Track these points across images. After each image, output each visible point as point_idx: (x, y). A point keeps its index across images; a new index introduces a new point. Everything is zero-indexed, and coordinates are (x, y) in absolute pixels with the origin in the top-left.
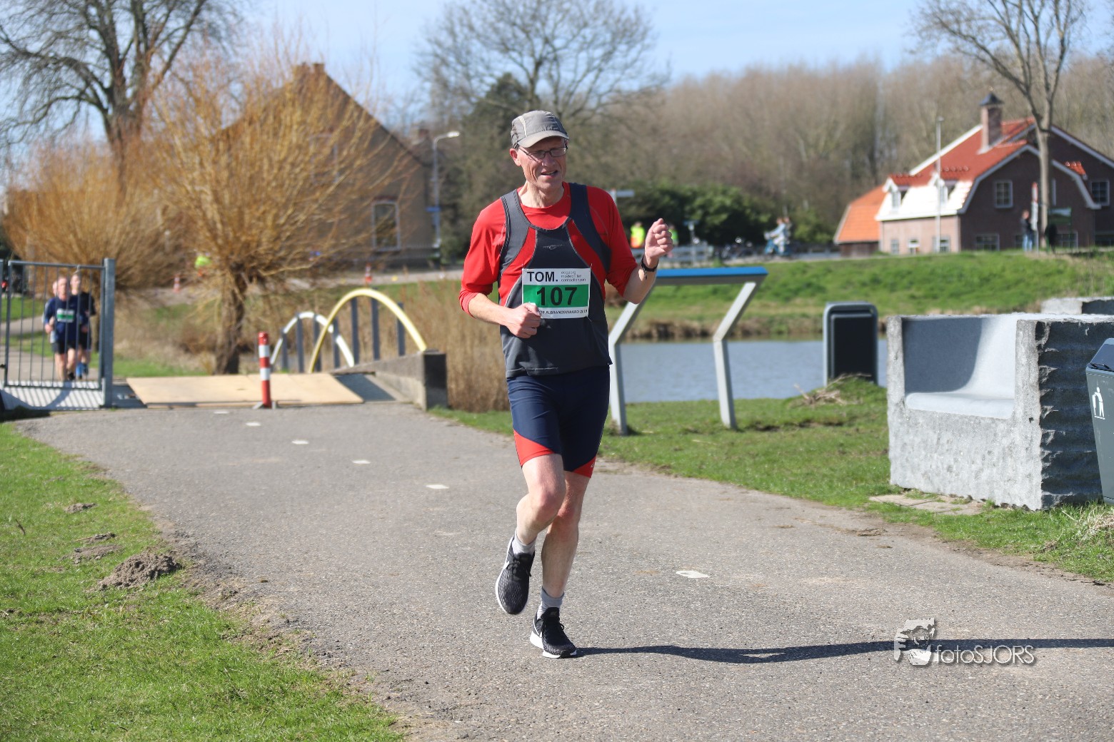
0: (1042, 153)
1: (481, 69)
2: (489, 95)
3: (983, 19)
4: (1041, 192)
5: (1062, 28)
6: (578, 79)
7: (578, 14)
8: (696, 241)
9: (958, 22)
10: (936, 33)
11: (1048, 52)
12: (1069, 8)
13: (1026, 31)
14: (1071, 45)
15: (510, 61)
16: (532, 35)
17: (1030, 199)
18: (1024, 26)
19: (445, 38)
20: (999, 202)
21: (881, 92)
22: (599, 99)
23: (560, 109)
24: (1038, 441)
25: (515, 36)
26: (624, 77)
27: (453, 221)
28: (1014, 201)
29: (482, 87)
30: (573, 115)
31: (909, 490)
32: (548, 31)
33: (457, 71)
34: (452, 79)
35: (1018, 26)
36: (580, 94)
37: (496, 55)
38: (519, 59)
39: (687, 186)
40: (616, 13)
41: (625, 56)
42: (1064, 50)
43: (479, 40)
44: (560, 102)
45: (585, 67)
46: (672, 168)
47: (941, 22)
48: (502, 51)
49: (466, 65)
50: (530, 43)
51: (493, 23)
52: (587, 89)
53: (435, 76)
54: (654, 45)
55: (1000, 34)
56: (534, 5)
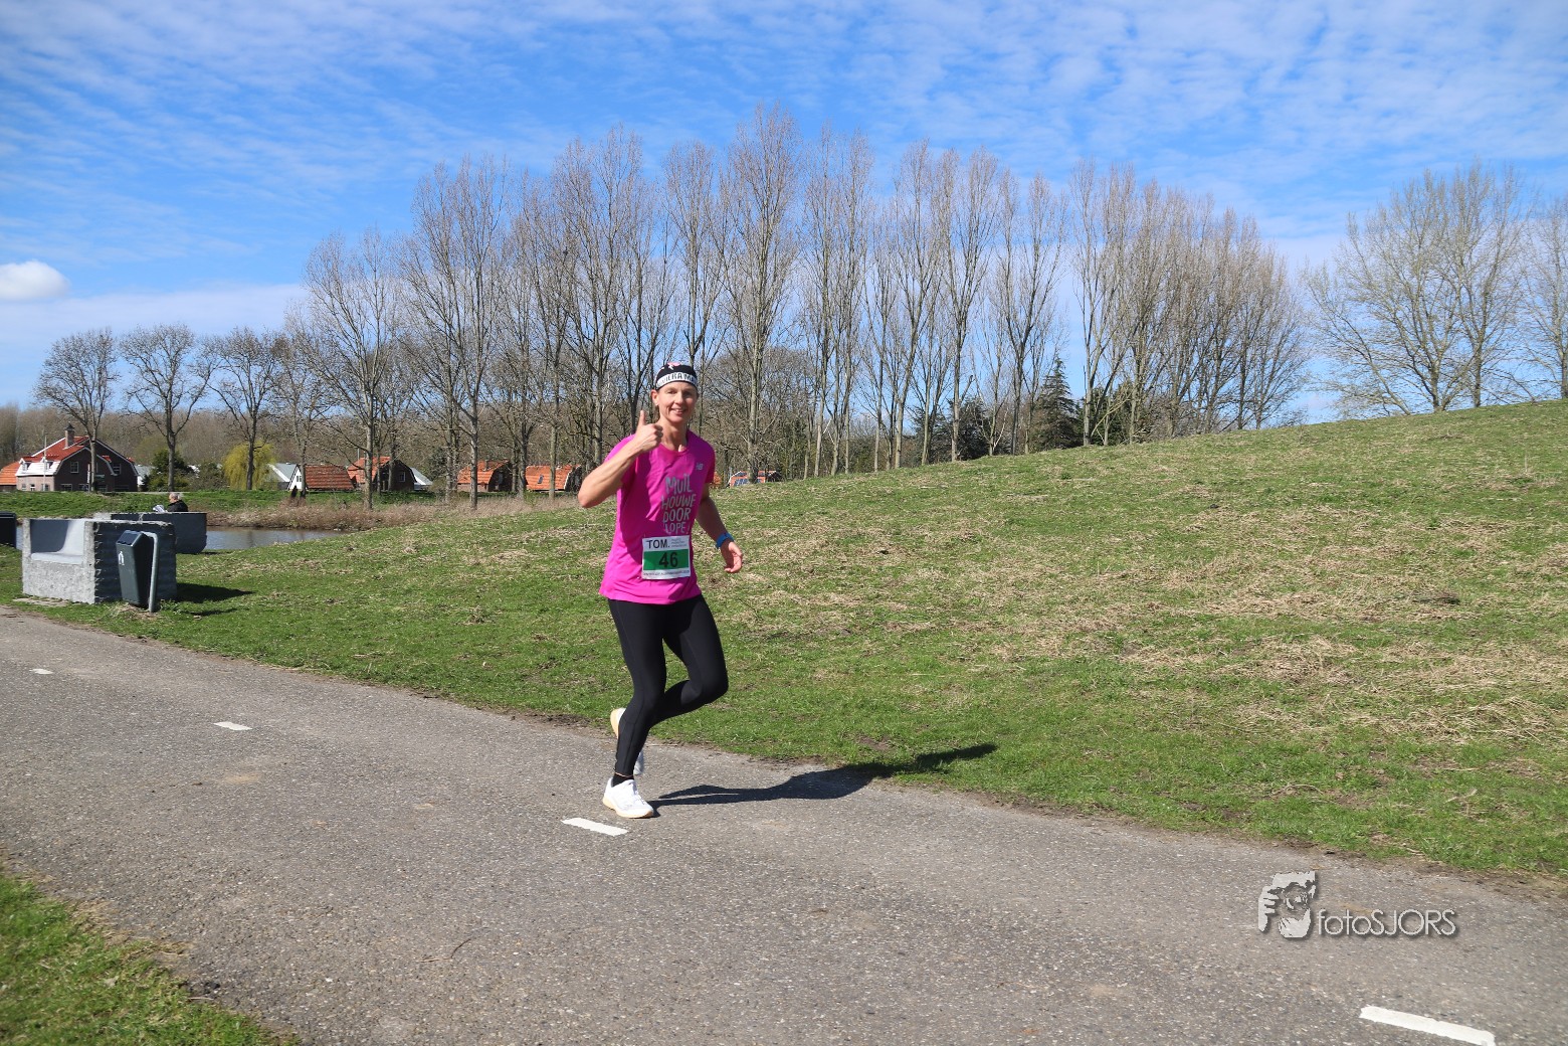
0: (92, 451)
3: (67, 393)
4: (91, 467)
5: (101, 400)
9: (55, 393)
10: (45, 397)
11: (95, 408)
12: (104, 392)
13: (86, 400)
14: (105, 407)
17: (87, 470)
18: (85, 396)
20: (72, 471)
21: (18, 420)
24: (93, 574)
28: (79, 471)
31: (32, 596)
35: (82, 397)
42: (102, 409)
47: (48, 392)
55: (74, 400)
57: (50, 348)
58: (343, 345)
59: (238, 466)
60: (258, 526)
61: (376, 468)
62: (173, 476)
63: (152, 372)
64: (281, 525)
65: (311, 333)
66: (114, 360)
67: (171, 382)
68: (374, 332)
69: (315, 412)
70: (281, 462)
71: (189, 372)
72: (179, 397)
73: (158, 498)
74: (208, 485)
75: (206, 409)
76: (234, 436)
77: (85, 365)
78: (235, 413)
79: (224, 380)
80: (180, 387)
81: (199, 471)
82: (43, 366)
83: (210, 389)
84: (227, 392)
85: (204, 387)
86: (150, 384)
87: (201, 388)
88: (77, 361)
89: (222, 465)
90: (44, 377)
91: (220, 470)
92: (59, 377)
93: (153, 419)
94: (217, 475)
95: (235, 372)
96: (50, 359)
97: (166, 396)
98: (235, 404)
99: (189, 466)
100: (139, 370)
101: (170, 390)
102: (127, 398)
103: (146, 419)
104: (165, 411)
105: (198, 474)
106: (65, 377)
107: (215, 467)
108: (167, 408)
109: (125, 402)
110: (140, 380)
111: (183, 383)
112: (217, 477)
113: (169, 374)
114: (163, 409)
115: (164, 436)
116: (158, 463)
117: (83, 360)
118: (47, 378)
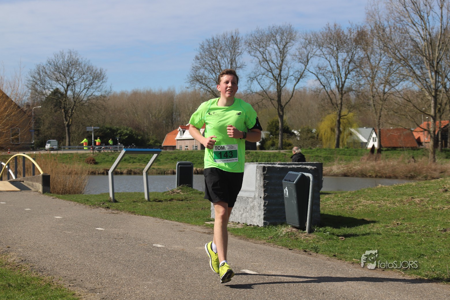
1: (49, 86)
2: (50, 95)
3: (209, 79)
6: (81, 91)
7: (82, 70)
8: (119, 144)
9: (202, 79)
10: (195, 83)
15: (59, 84)
16: (66, 76)
19: (36, 75)
21: (175, 100)
22: (88, 98)
23: (75, 100)
24: (263, 205)
25: (60, 76)
26: (96, 91)
27: (38, 135)
29: (49, 92)
30: (79, 102)
32: (72, 75)
33: (40, 86)
34: (39, 89)
36: (81, 96)
37: (54, 82)
38: (62, 84)
39: (115, 127)
40: (94, 71)
41: (97, 84)
43: (48, 77)
44: (75, 98)
45: (84, 87)
46: (110, 121)
47: (197, 79)
48: (56, 81)
49: (44, 85)
50: (65, 79)
51: (53, 72)
52: (84, 94)
53: (33, 88)
54: (106, 81)
55: (214, 84)
56: (67, 67)
57: (198, 47)
58: (412, 31)
59: (329, 130)
60: (345, 175)
61: (438, 129)
62: (282, 139)
63: (266, 61)
64: (363, 175)
65: (386, 23)
66: (241, 53)
67: (280, 68)
68: (438, 18)
69: (388, 87)
70: (360, 127)
71: (293, 59)
72: (286, 79)
73: (272, 155)
74: (306, 145)
75: (306, 87)
76: (327, 107)
77: (221, 59)
78: (327, 90)
79: (319, 65)
80: (287, 72)
81: (299, 134)
82: (194, 60)
83: (309, 72)
84: (321, 74)
85: (304, 70)
86: (265, 70)
87: (302, 71)
88: (216, 56)
89: (317, 130)
90: (194, 68)
91: (315, 133)
92: (204, 67)
93: (268, 96)
94: (313, 137)
95: (326, 59)
96: (198, 55)
97: (277, 79)
98: (327, 83)
99: (293, 131)
100: (258, 61)
101: (280, 75)
102: (250, 81)
103: (263, 96)
104: (276, 90)
105: (299, 137)
106: (208, 68)
107: (311, 131)
108: (278, 87)
109: (249, 84)
110: (259, 68)
111: (289, 68)
112: (313, 138)
113: (279, 62)
114: (275, 88)
115: (276, 108)
116: (271, 129)
117: (220, 55)
118: (196, 69)
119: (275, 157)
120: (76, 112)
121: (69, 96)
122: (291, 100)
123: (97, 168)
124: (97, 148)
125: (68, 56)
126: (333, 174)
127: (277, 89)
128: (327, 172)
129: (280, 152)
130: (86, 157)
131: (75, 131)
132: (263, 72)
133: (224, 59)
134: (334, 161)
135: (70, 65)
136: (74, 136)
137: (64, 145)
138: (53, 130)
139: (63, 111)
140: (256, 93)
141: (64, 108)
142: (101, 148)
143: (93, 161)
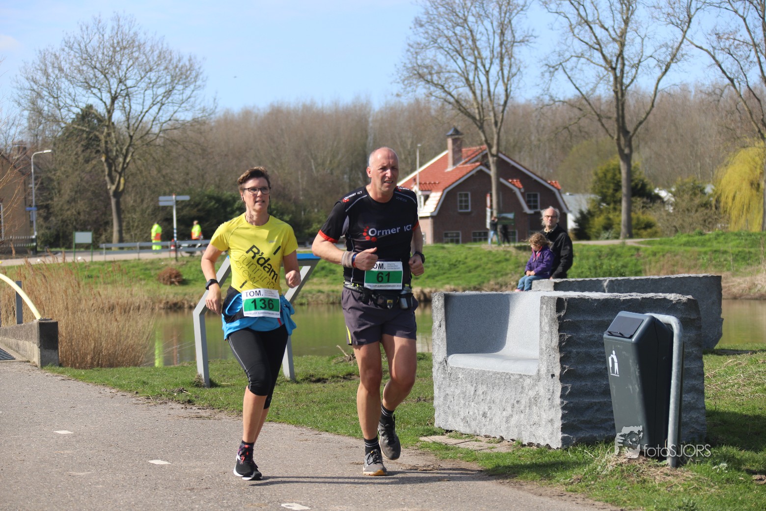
0: (492, 172)
1: (69, 101)
2: (73, 122)
3: (449, 72)
4: (492, 201)
5: (506, 80)
6: (145, 110)
7: (145, 61)
9: (431, 74)
10: (415, 82)
11: (496, 97)
12: (510, 66)
13: (480, 82)
14: (512, 93)
15: (92, 95)
16: (108, 76)
17: (485, 206)
18: (478, 77)
19: (39, 76)
20: (461, 208)
21: (371, 125)
22: (162, 126)
23: (132, 134)
24: (558, 393)
25: (95, 75)
26: (180, 109)
27: (46, 219)
28: (472, 208)
29: (69, 115)
30: (141, 137)
31: (451, 431)
32: (122, 74)
33: (50, 103)
34: (46, 108)
35: (474, 78)
36: (147, 123)
37: (80, 91)
38: (99, 95)
39: (229, 193)
40: (175, 61)
41: (182, 93)
42: (507, 96)
43: (67, 78)
44: (131, 128)
45: (151, 101)
46: (217, 179)
47: (418, 73)
48: (85, 88)
49: (57, 98)
50: (107, 82)
51: (78, 66)
52: (152, 118)
53: (32, 106)
54: (204, 86)
55: (461, 84)
56: (111, 53)
59: (745, 186)
62: (629, 211)
63: (587, 22)
66: (523, 7)
67: (621, 40)
71: (653, 17)
72: (637, 66)
73: (605, 251)
74: (691, 224)
75: (684, 85)
76: (738, 132)
77: (477, 22)
78: (738, 89)
79: (718, 28)
80: (637, 47)
81: (673, 199)
82: (411, 28)
83: (693, 46)
84: (722, 49)
85: (681, 43)
86: (586, 47)
87: (677, 45)
88: (464, 15)
89: (715, 186)
90: (412, 47)
91: (710, 196)
92: (436, 45)
93: (593, 109)
94: (706, 205)
95: (736, 12)
96: (420, 16)
97: (614, 66)
98: (738, 71)
99: (656, 191)
100: (567, 24)
101: (620, 55)
102: (547, 75)
103: (580, 109)
104: (612, 93)
105: (672, 205)
106: (445, 46)
107: (702, 191)
108: (616, 87)
109: (544, 82)
110: (569, 42)
111: (643, 39)
112: (707, 208)
113: (619, 24)
114: (609, 90)
115: (613, 138)
116: (603, 187)
117: (474, 12)
118: (417, 49)
119: (613, 258)
120: (134, 162)
121: (119, 122)
122: (651, 116)
123: (185, 295)
124: (186, 245)
125: (113, 28)
126: (757, 295)
127: (614, 91)
128: (743, 290)
129: (624, 243)
130: (159, 269)
131: (132, 206)
132: (580, 50)
133: (482, 23)
134: (759, 263)
135: (118, 49)
136: (133, 218)
137: (109, 241)
138: (82, 205)
139: (103, 159)
140: (564, 102)
141: (107, 152)
142: (194, 246)
143: (176, 277)
